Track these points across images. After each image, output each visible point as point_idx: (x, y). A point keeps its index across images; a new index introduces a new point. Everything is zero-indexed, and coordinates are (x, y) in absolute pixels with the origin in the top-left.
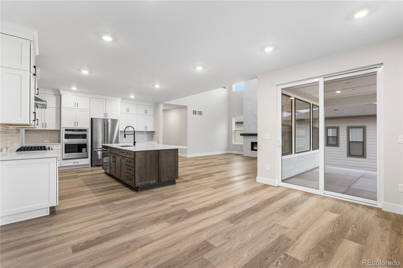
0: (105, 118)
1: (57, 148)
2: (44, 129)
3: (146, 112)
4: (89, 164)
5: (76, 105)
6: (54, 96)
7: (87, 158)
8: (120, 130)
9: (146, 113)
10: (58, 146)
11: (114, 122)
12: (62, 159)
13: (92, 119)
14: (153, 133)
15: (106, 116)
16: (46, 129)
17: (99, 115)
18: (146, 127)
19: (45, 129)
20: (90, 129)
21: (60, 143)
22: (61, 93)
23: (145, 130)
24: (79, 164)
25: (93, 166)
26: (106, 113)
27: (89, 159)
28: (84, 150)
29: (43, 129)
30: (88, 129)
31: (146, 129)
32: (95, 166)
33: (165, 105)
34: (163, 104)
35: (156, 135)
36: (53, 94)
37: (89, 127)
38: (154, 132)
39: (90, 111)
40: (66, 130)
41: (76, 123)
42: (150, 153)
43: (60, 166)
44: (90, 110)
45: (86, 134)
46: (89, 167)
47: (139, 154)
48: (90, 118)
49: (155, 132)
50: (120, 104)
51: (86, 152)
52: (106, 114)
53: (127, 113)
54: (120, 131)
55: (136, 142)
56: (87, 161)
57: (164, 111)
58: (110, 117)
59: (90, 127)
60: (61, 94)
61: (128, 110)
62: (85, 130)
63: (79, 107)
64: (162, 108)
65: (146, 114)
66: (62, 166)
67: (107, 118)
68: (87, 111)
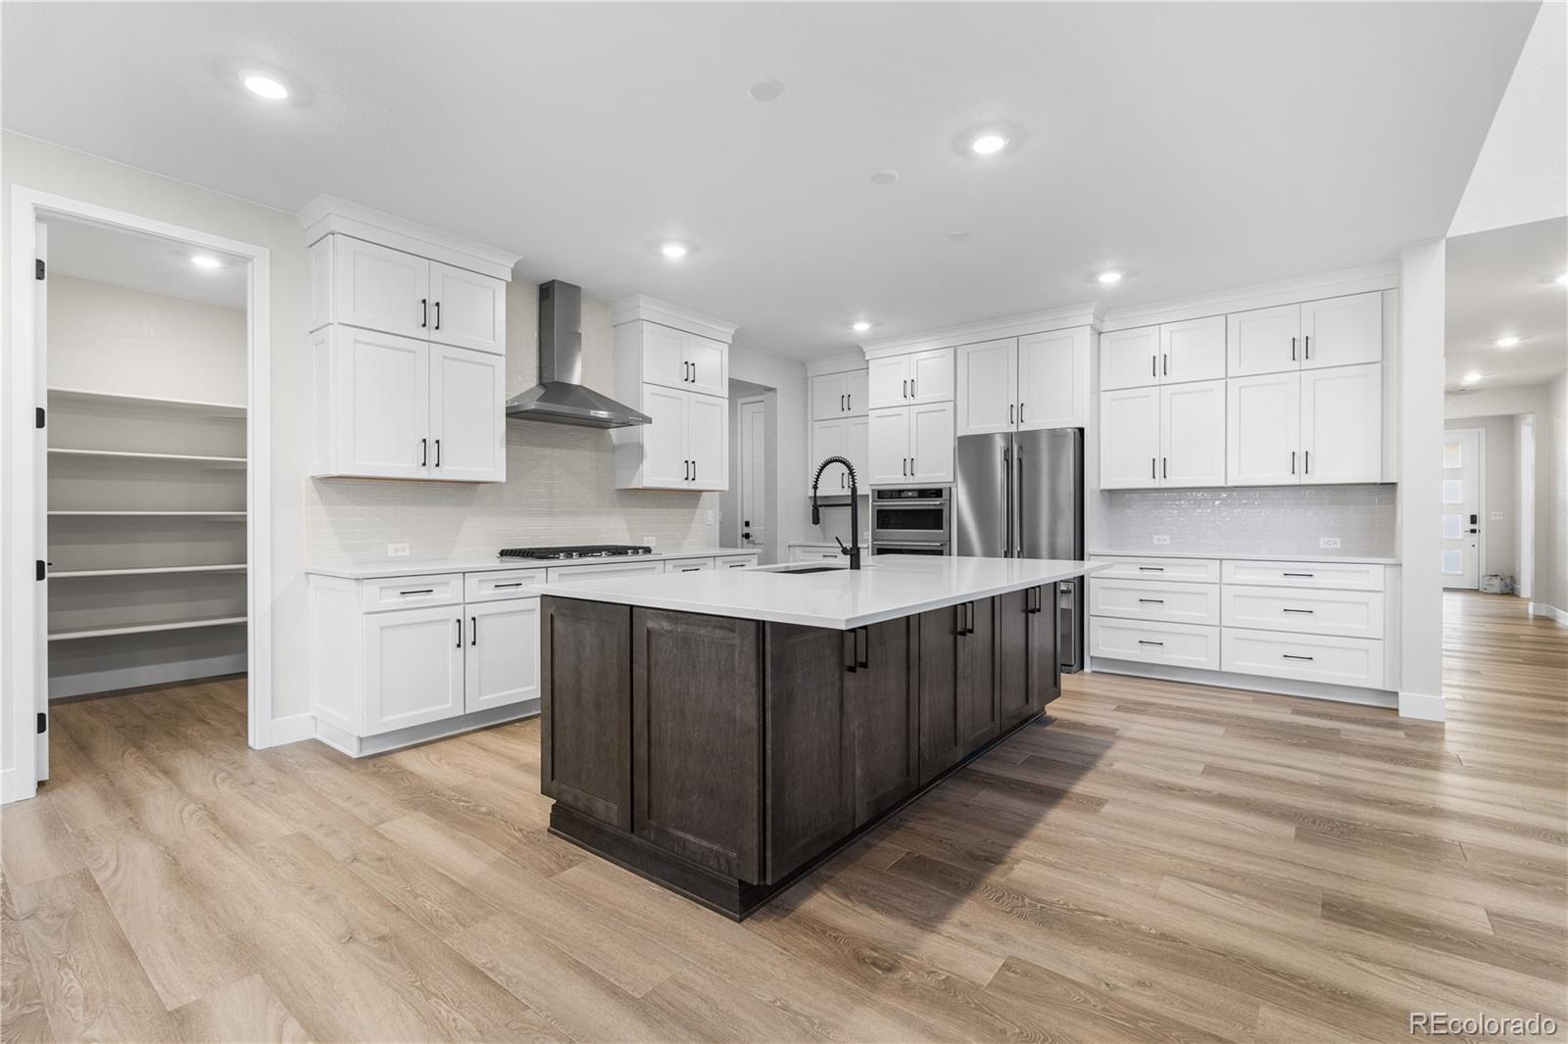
0: (1013, 429)
3: (1302, 348)
5: (909, 388)
8: (1105, 484)
9: (1303, 354)
13: (961, 439)
15: (1020, 420)
20: (955, 487)
22: (867, 358)
23: (1294, 480)
26: (1019, 404)
30: (948, 485)
31: (1302, 469)
34: (1447, 242)
37: (953, 479)
39: (955, 406)
40: (881, 494)
41: (909, 466)
44: (955, 401)
45: (942, 510)
48: (955, 439)
49: (1398, 490)
52: (1018, 410)
54: (1105, 491)
58: (1040, 420)
60: (869, 360)
61: (1159, 365)
62: (938, 493)
63: (919, 399)
65: (1303, 364)
67: (1023, 428)
68: (944, 410)
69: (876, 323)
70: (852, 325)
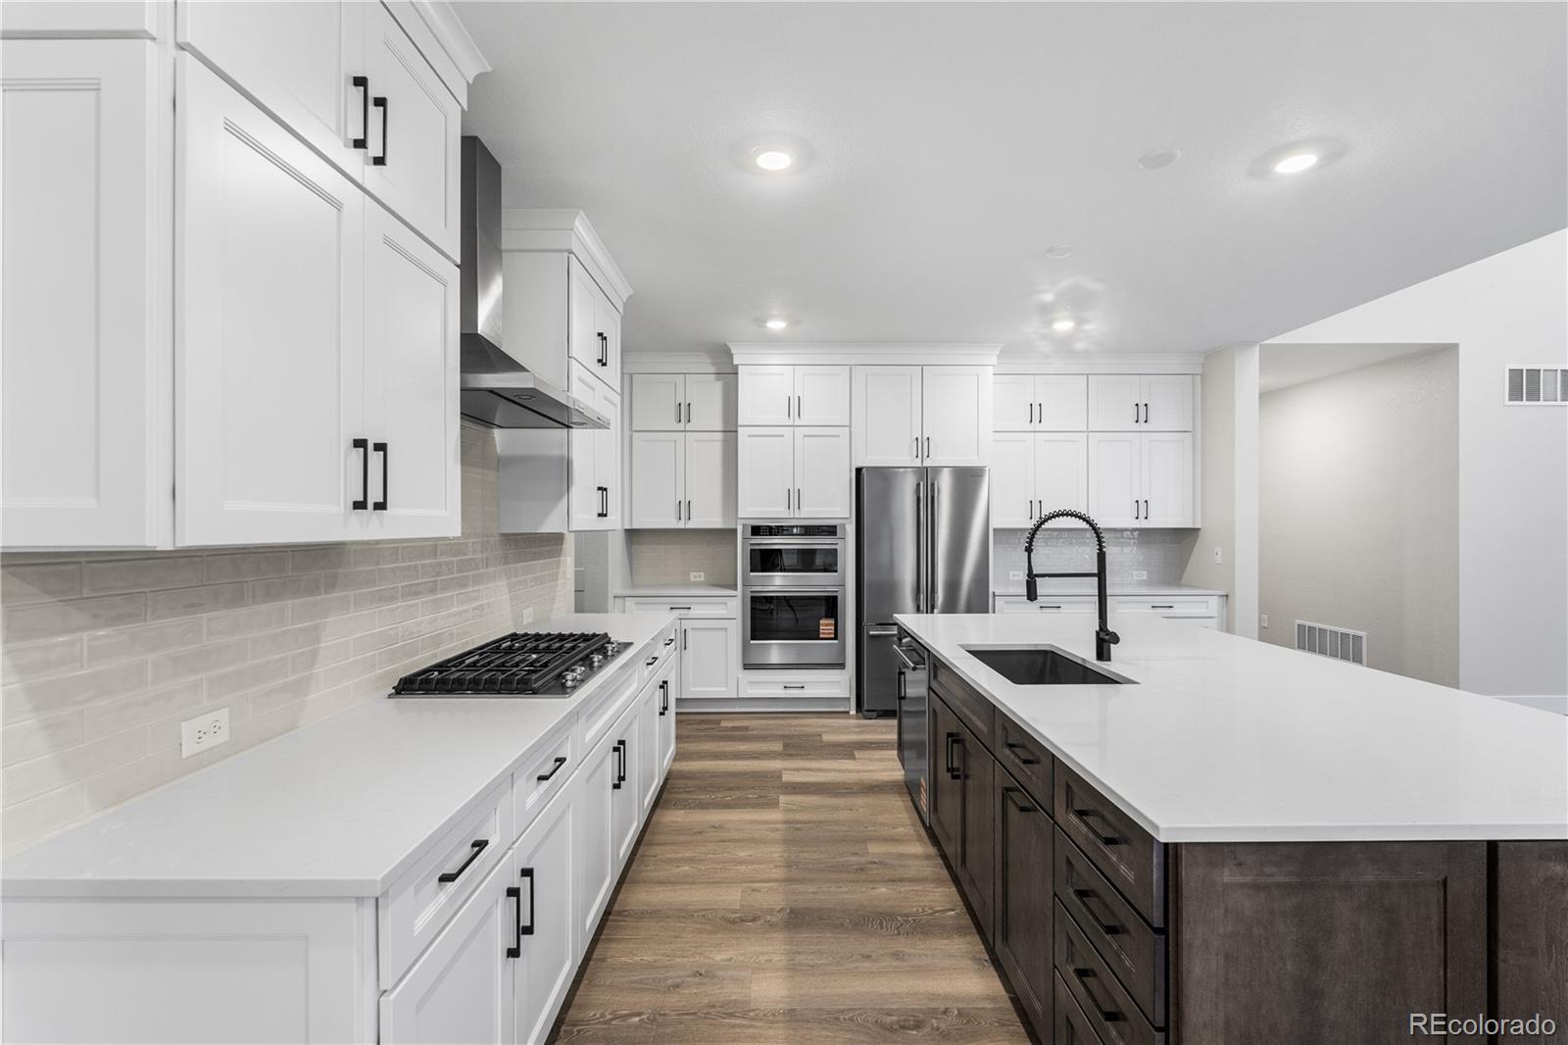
0: (920, 463)
1: (725, 612)
2: (683, 527)
3: (1142, 413)
4: (849, 699)
5: (795, 406)
6: (718, 379)
7: (841, 666)
8: (994, 524)
9: (1142, 418)
10: (726, 603)
11: (968, 480)
12: (741, 665)
13: (859, 471)
14: (1182, 538)
15: (926, 454)
16: (691, 525)
17: (891, 452)
18: (1142, 507)
19: (687, 527)
20: (851, 523)
21: (736, 590)
22: (735, 363)
23: (1137, 524)
24: (807, 693)
25: (867, 711)
26: (925, 438)
27: (848, 676)
28: (826, 626)
29: (681, 525)
30: (841, 521)
31: (1142, 514)
32: (875, 714)
33: (1272, 358)
34: (1260, 346)
35: (1207, 553)
36: (712, 369)
37: (848, 516)
38: (1194, 531)
39: (850, 432)
40: (756, 531)
41: (794, 498)
42: (1370, 875)
43: (735, 696)
44: (850, 427)
45: (836, 550)
46: (848, 712)
47: (1227, 876)
48: (851, 471)
49: (1201, 534)
50: (995, 383)
51: (835, 638)
52: (922, 444)
53: (1031, 427)
54: (995, 530)
55: (1116, 639)
56: (838, 685)
57: (1267, 396)
58: (946, 456)
59: (851, 514)
60: (737, 365)
61: (1035, 413)
62: (831, 531)
63: (804, 418)
64: (1248, 375)
65: (1143, 426)
66: (740, 696)
67: (928, 463)
68: (838, 436)
69: (793, 322)
70: (765, 321)
